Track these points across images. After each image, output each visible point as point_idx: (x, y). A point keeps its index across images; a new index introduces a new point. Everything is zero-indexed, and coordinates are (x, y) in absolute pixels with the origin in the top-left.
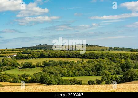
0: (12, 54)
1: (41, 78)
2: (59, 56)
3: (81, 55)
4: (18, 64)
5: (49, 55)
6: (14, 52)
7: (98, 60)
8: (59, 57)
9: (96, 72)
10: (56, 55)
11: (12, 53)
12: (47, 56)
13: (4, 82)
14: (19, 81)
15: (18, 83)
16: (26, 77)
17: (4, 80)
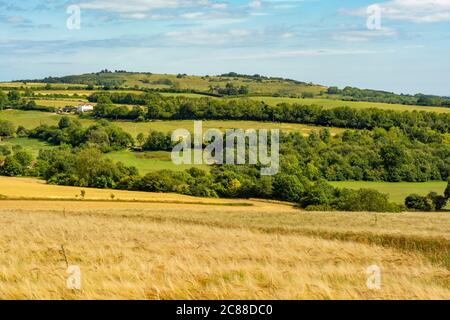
3: (311, 116)
4: (128, 136)
5: (210, 112)
7: (372, 133)
9: (383, 171)
10: (232, 112)
12: (202, 112)
13: (164, 192)
14: (208, 190)
15: (207, 196)
16: (224, 181)
17: (161, 186)
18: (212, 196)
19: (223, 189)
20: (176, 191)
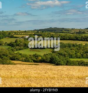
0: (24, 36)
1: (50, 59)
2: (68, 38)
6: (26, 34)
8: (68, 40)
10: (65, 38)
11: (25, 34)
13: (17, 60)
14: (30, 60)
15: (30, 62)
16: (36, 57)
17: (17, 59)
18: (31, 62)
19: (36, 60)
20: (20, 60)
